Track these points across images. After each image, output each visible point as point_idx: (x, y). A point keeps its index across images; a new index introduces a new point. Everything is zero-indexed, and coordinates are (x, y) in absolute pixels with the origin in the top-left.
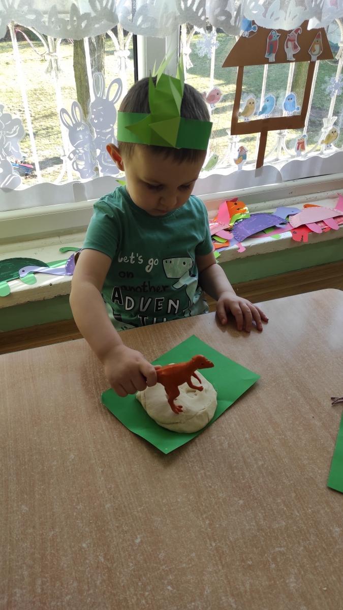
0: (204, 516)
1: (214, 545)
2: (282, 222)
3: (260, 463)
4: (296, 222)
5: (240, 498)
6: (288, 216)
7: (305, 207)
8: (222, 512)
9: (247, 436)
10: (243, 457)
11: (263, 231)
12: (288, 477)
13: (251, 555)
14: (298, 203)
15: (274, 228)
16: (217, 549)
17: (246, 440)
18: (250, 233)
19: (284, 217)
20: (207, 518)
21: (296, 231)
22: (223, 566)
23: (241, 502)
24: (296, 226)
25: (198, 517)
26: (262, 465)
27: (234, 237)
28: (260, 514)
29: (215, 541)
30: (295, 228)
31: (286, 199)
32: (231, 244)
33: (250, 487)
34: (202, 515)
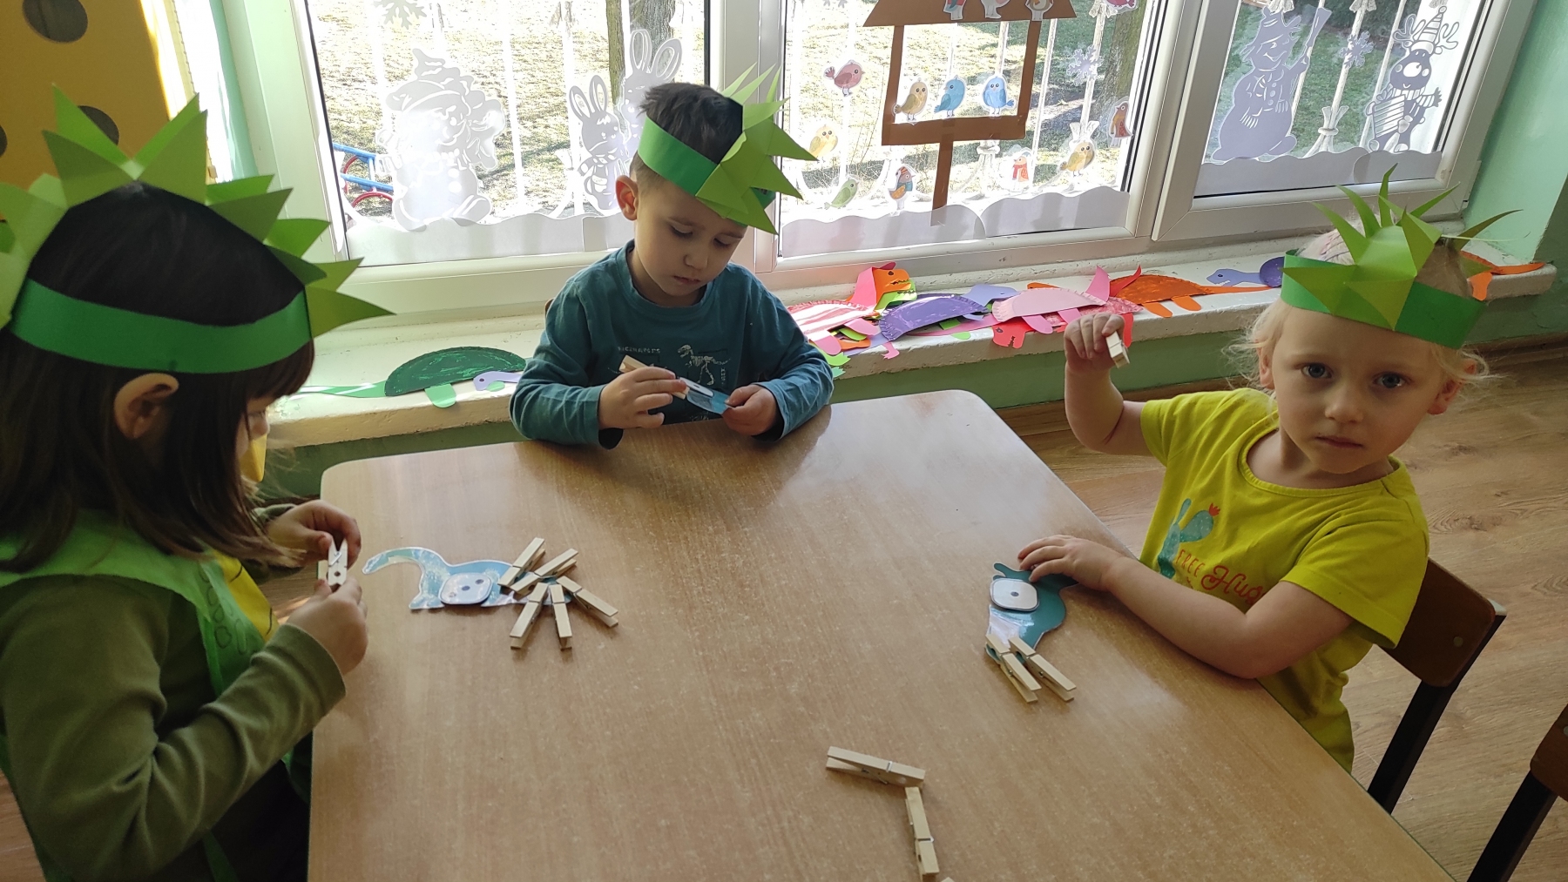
0: (694, 628)
1: (701, 653)
2: (976, 310)
3: (784, 582)
4: (1004, 312)
5: (746, 615)
6: (992, 302)
7: (1031, 287)
8: (719, 626)
9: (773, 555)
10: (761, 575)
11: (938, 324)
12: (817, 596)
13: (746, 665)
14: (1017, 280)
15: (961, 319)
16: (704, 657)
17: (770, 559)
18: (911, 326)
19: (983, 302)
20: (697, 630)
21: (1001, 327)
22: (708, 672)
23: (747, 617)
24: (1004, 320)
25: (685, 629)
26: (786, 584)
27: (881, 333)
28: (769, 629)
29: (703, 650)
30: (1002, 323)
31: (994, 271)
32: (872, 343)
33: (763, 605)
34: (691, 627)
